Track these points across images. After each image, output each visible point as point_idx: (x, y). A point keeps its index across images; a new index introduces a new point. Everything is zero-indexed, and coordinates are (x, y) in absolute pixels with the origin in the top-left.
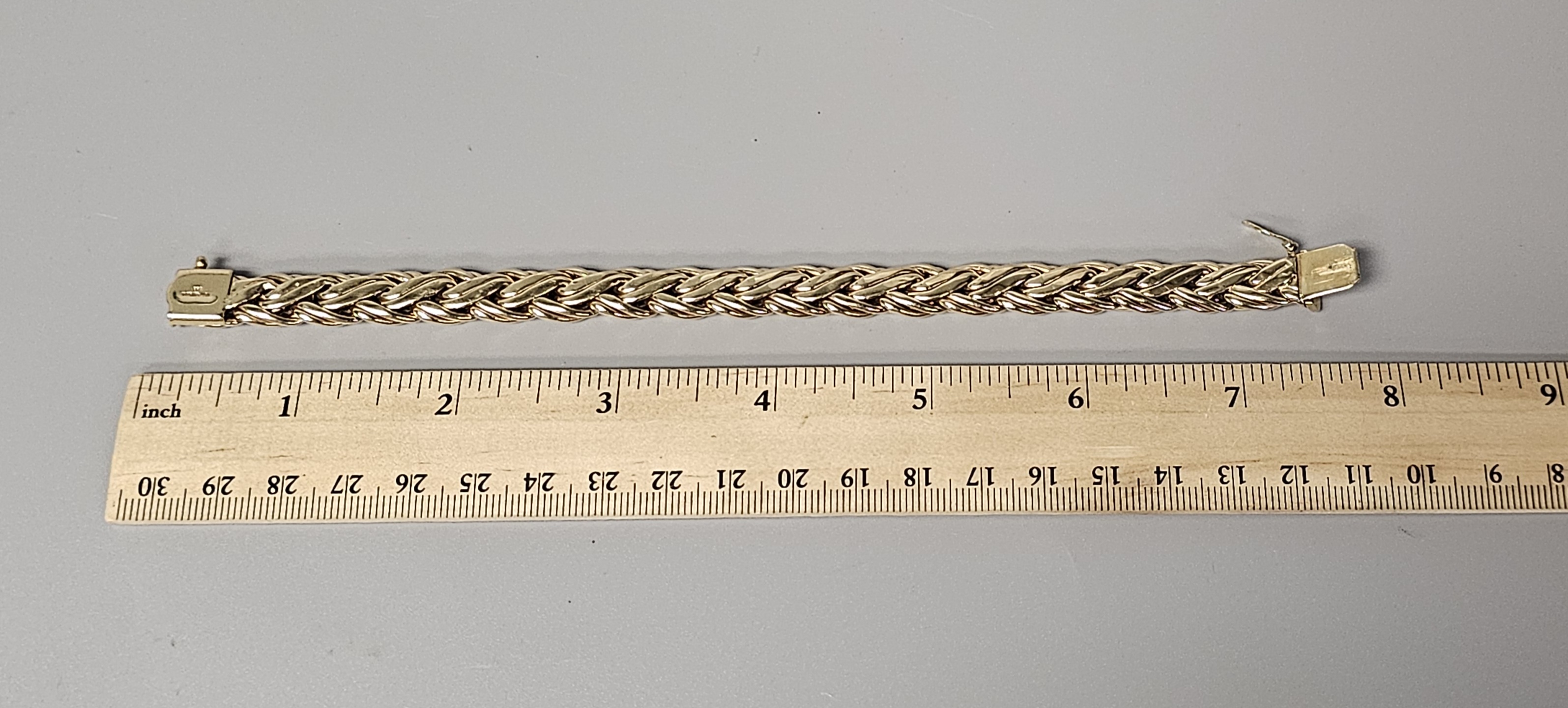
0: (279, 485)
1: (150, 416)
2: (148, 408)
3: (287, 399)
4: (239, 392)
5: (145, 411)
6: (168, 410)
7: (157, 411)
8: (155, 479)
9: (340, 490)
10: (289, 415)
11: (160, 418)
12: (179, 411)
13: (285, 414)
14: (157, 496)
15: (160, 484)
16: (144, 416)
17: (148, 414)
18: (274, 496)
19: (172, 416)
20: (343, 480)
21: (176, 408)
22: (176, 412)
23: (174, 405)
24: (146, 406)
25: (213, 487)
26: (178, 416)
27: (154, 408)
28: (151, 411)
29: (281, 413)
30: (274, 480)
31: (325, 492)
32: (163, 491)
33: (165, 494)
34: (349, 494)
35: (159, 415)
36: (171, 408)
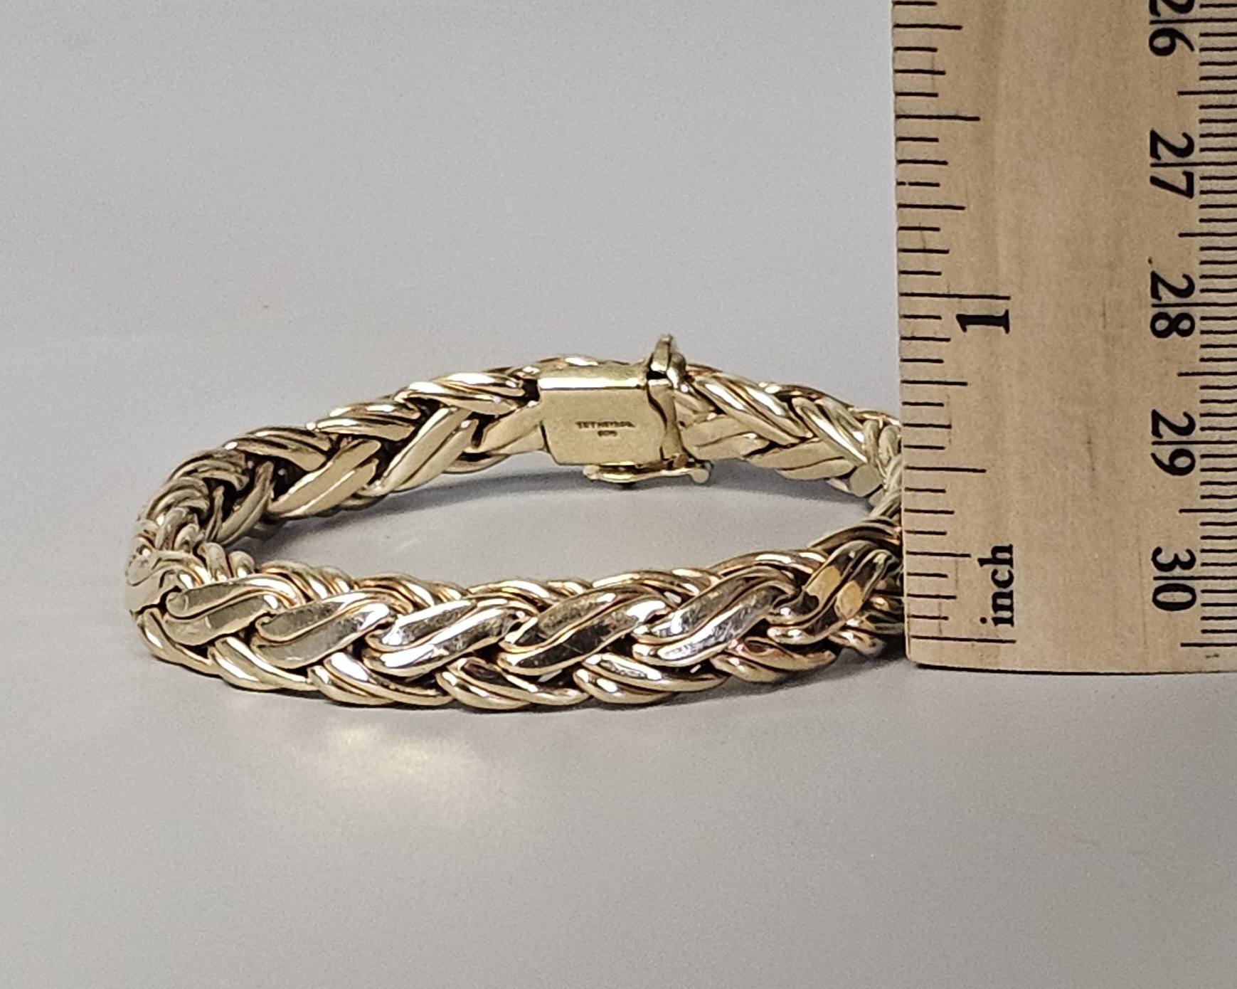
0: (1173, 312)
1: (1010, 608)
2: (990, 614)
3: (964, 321)
4: (949, 427)
5: (997, 621)
6: (995, 572)
7: (996, 596)
8: (1156, 578)
9: (1184, 178)
10: (1007, 312)
11: (1013, 587)
12: (996, 550)
13: (1003, 321)
14: (1197, 570)
15: (1169, 567)
16: (1010, 621)
17: (1006, 614)
18: (1197, 321)
19: (1010, 562)
20: (1162, 173)
21: (988, 555)
22: (1000, 556)
23: (982, 562)
24: (983, 620)
25: (1174, 456)
26: (1009, 549)
27: (990, 602)
28: (997, 607)
29: (1002, 329)
30: (1162, 325)
31: (1190, 212)
32: (1185, 557)
33: (1189, 551)
34: (1195, 156)
35: (1007, 590)
36: (989, 568)
